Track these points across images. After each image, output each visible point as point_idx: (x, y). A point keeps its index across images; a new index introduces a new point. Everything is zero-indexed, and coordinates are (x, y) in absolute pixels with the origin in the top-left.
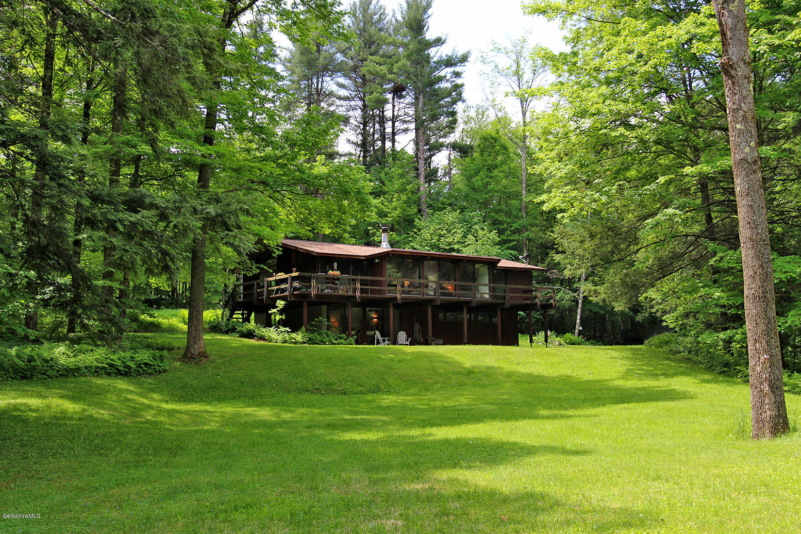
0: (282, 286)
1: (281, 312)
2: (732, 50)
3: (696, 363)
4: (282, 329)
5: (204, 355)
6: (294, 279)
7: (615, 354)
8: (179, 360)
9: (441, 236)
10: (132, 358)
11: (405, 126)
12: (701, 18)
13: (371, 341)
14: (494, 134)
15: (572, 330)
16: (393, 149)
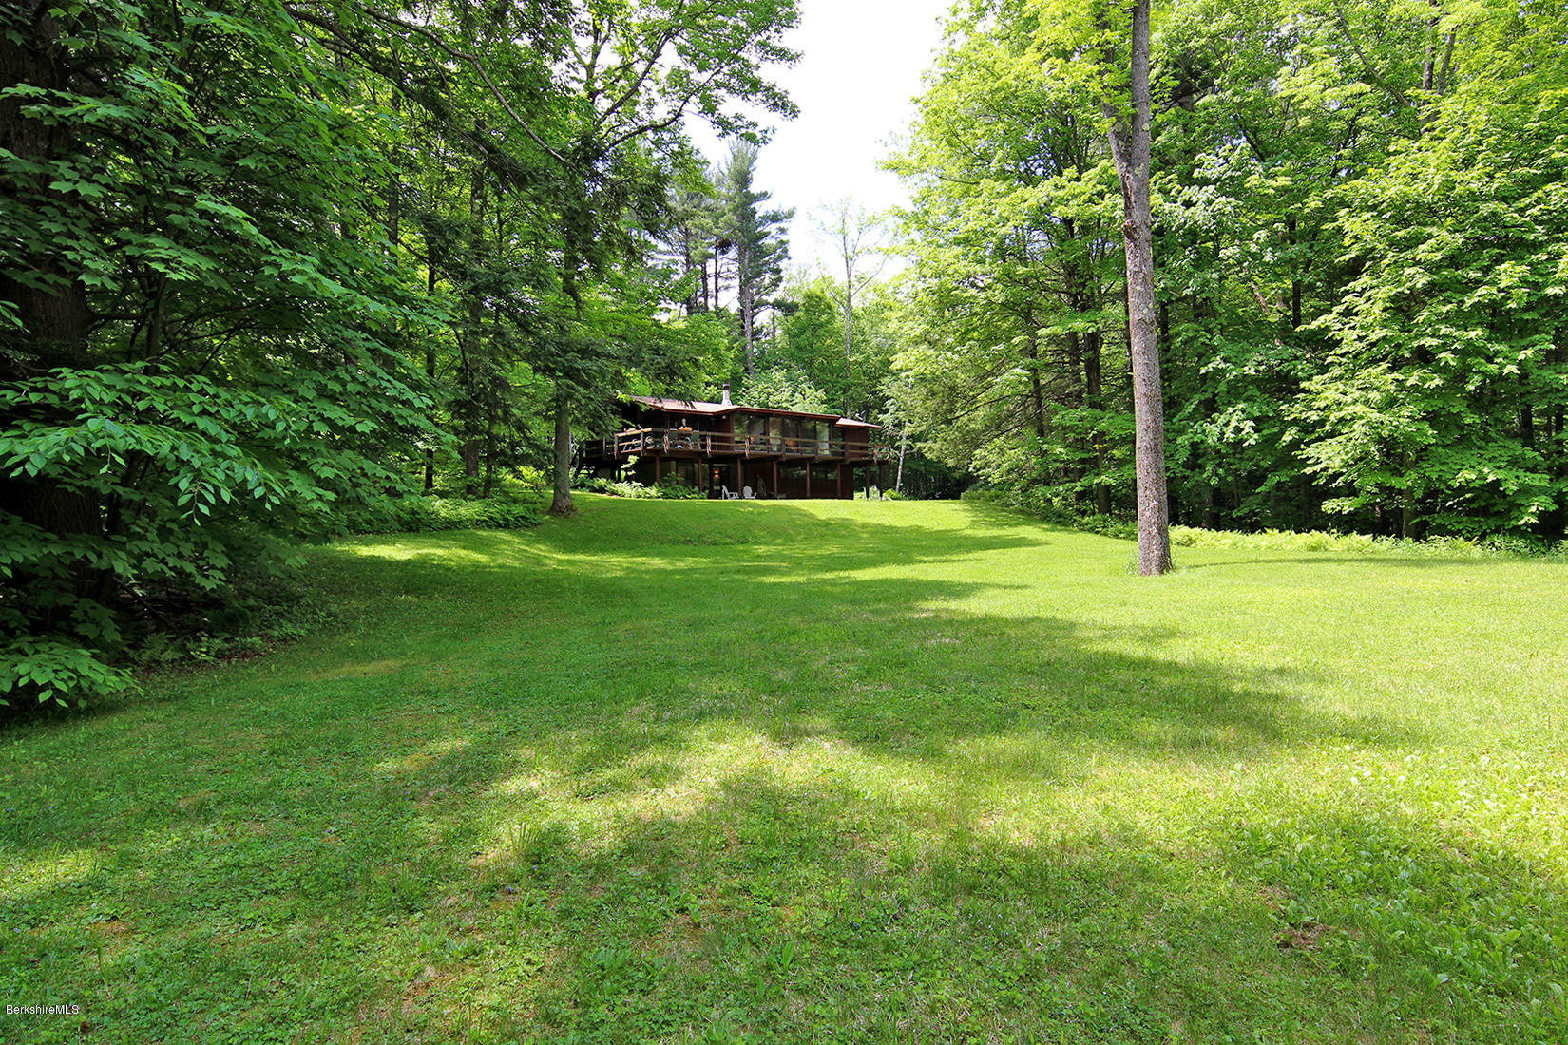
0: (634, 442)
1: (633, 467)
2: (1135, 213)
3: (1031, 514)
4: (635, 484)
5: (570, 508)
6: (646, 435)
7: (957, 507)
8: (548, 513)
9: (769, 394)
10: (509, 512)
11: (726, 283)
12: (1063, 181)
13: (718, 495)
14: (819, 293)
15: (893, 486)
16: (716, 306)
